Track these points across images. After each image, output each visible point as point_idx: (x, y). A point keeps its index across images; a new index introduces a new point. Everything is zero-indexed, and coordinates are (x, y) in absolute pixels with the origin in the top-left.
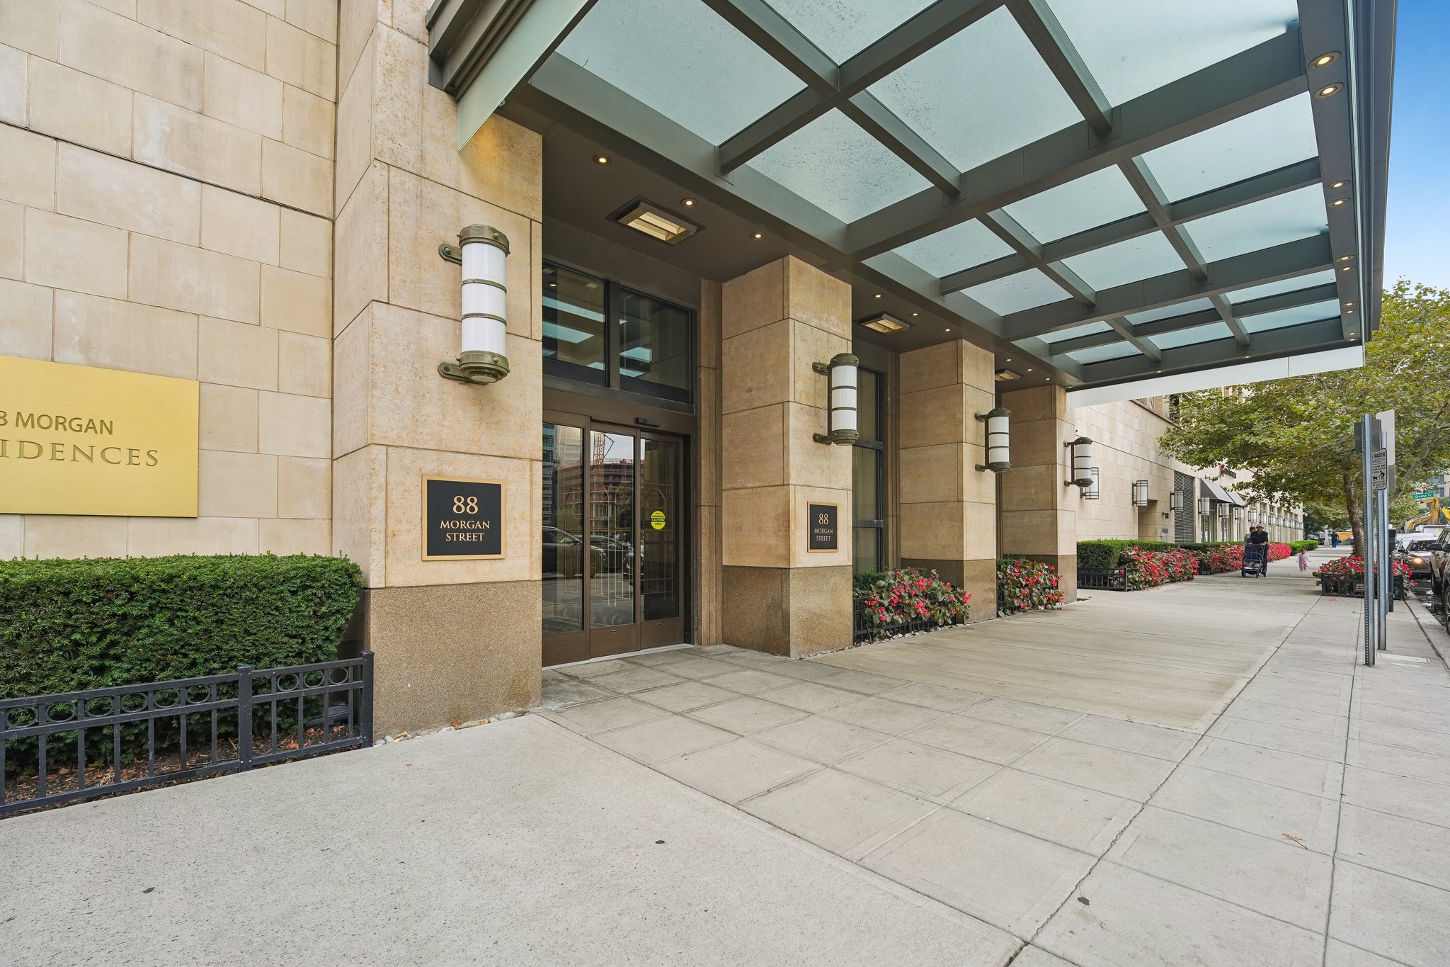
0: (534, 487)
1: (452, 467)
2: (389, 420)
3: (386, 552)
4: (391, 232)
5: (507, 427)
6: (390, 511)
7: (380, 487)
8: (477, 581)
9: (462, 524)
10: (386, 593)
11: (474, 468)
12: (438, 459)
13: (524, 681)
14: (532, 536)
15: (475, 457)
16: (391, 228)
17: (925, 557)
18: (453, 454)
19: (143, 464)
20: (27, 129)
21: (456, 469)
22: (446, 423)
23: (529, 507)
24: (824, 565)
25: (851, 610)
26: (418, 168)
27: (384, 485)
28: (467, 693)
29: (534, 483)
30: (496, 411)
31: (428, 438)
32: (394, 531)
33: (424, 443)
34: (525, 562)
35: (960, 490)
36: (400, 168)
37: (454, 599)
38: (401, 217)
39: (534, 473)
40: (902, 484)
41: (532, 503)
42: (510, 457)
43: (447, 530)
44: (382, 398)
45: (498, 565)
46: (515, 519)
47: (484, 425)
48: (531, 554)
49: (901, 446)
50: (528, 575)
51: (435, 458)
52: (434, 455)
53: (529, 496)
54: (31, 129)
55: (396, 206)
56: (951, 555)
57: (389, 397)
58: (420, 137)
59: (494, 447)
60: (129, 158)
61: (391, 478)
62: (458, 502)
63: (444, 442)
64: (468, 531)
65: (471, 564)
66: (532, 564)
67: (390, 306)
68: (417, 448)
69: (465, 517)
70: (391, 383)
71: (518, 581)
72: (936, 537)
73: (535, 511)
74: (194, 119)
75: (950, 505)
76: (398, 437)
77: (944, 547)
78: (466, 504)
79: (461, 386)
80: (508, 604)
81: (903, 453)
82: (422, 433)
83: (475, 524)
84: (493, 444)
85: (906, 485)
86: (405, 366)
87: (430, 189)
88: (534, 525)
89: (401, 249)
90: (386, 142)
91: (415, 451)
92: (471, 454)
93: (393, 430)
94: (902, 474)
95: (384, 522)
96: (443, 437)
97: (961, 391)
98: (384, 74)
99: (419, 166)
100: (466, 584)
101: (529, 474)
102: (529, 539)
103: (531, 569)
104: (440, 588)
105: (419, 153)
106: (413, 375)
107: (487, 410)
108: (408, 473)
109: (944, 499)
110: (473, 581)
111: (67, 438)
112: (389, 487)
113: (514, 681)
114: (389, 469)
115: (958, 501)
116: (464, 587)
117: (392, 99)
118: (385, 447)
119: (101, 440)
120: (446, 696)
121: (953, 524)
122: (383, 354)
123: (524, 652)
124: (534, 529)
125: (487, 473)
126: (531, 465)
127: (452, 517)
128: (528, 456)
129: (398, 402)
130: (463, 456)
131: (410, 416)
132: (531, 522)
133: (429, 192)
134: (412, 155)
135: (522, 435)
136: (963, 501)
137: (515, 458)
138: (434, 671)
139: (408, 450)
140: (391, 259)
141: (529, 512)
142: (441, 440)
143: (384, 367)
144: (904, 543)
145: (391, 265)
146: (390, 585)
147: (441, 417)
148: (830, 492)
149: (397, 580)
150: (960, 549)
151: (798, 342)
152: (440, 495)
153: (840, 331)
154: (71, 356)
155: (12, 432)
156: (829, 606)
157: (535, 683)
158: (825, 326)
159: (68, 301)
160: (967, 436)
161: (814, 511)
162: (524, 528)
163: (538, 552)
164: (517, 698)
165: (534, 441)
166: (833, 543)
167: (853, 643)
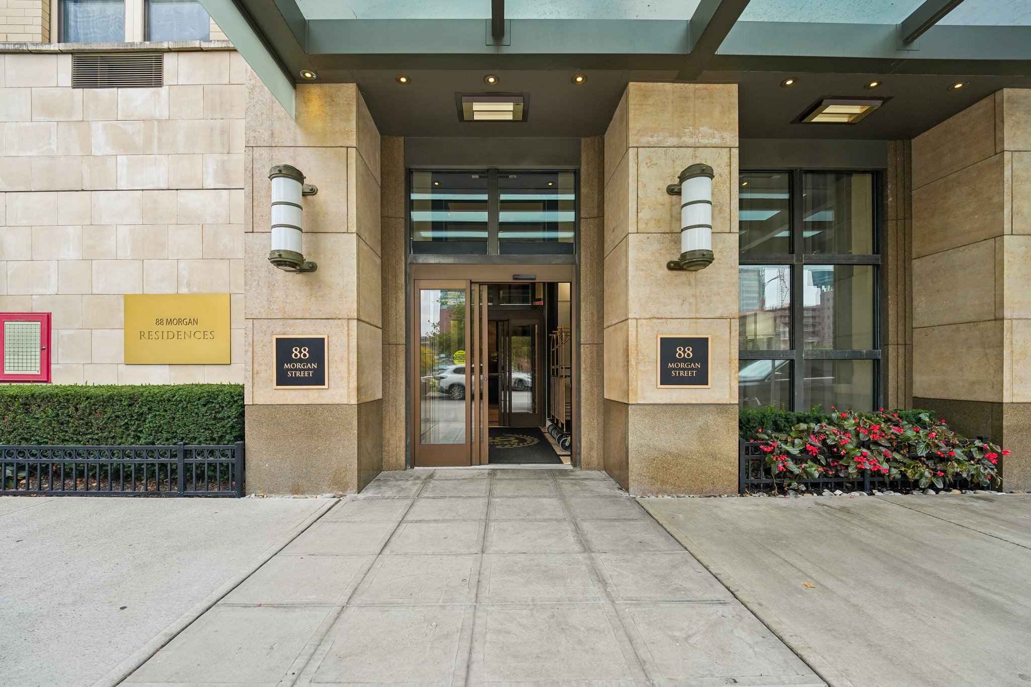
0: (350, 338)
1: (292, 329)
2: (254, 303)
3: (253, 383)
4: (254, 188)
5: (329, 298)
6: (255, 358)
7: (249, 344)
8: (309, 403)
9: (298, 366)
10: (254, 408)
11: (307, 328)
12: (283, 325)
13: (344, 474)
14: (349, 373)
15: (307, 321)
16: (254, 185)
17: (944, 396)
18: (293, 320)
19: (209, 338)
20: (168, 189)
21: (295, 329)
22: (288, 301)
23: (347, 352)
24: (685, 402)
25: (735, 455)
26: (270, 142)
27: (252, 343)
28: (303, 476)
29: (350, 335)
30: (321, 288)
31: (277, 311)
32: (257, 370)
33: (275, 315)
34: (344, 391)
35: (999, 304)
36: (259, 146)
37: (295, 414)
38: (260, 177)
39: (350, 328)
40: (915, 303)
41: (349, 350)
42: (332, 319)
43: (288, 370)
44: (250, 290)
45: (324, 393)
46: (336, 361)
47: (313, 298)
48: (348, 385)
49: (914, 256)
50: (347, 400)
51: (281, 324)
52: (281, 322)
53: (346, 345)
54: (170, 189)
55: (257, 170)
56: (984, 395)
57: (254, 289)
58: (271, 122)
59: (320, 313)
60: (201, 188)
61: (255, 338)
62: (295, 351)
63: (287, 313)
64: (302, 370)
65: (305, 392)
66: (349, 392)
67: (254, 233)
68: (270, 319)
69: (300, 361)
70: (255, 280)
71: (339, 404)
72: (961, 370)
73: (351, 355)
74: (225, 157)
75: (981, 325)
76: (260, 313)
77: (973, 383)
78: (300, 352)
79: (298, 275)
80: (331, 419)
81: (916, 263)
82: (273, 309)
83: (307, 365)
84: (320, 311)
85: (920, 304)
86: (263, 269)
87: (277, 153)
88: (350, 365)
89: (260, 196)
90: (251, 133)
91: (269, 321)
92: (305, 319)
93: (256, 309)
94: (914, 290)
95: (252, 365)
96: (286, 310)
97: (1001, 164)
98: (250, 93)
99: (270, 141)
100: (303, 405)
101: (347, 329)
102: (346, 375)
103: (349, 396)
104: (285, 406)
105: (270, 132)
106: (268, 273)
107: (316, 288)
108: (265, 335)
109: (974, 318)
110: (307, 403)
111: (181, 328)
112: (255, 344)
113: (336, 473)
114: (254, 333)
115: (995, 320)
116: (301, 406)
117: (254, 106)
118: (252, 320)
119: (191, 328)
120: (290, 476)
121: (988, 351)
122: (250, 264)
123: (344, 455)
124: (351, 368)
125: (316, 331)
126: (348, 323)
127: (291, 361)
128: (346, 316)
129: (259, 291)
130: (300, 321)
131: (266, 299)
132: (349, 363)
133: (277, 155)
134: (266, 135)
135: (341, 302)
136: (1002, 319)
137: (335, 319)
138: (282, 459)
139: (265, 320)
140: (254, 204)
141: (347, 356)
142: (285, 312)
143: (251, 271)
144: (917, 378)
145: (254, 208)
146: (255, 403)
147: (285, 297)
148: (696, 322)
149: (259, 401)
150: (999, 386)
151: (643, 169)
152: (284, 347)
153: (716, 141)
154: (184, 290)
155: (165, 328)
156: (695, 446)
157: (353, 477)
158: (689, 141)
159: (182, 264)
160: (1017, 227)
161: (668, 346)
162: (343, 367)
163: (354, 384)
164: (338, 485)
165: (350, 305)
166: (701, 378)
167: (741, 492)
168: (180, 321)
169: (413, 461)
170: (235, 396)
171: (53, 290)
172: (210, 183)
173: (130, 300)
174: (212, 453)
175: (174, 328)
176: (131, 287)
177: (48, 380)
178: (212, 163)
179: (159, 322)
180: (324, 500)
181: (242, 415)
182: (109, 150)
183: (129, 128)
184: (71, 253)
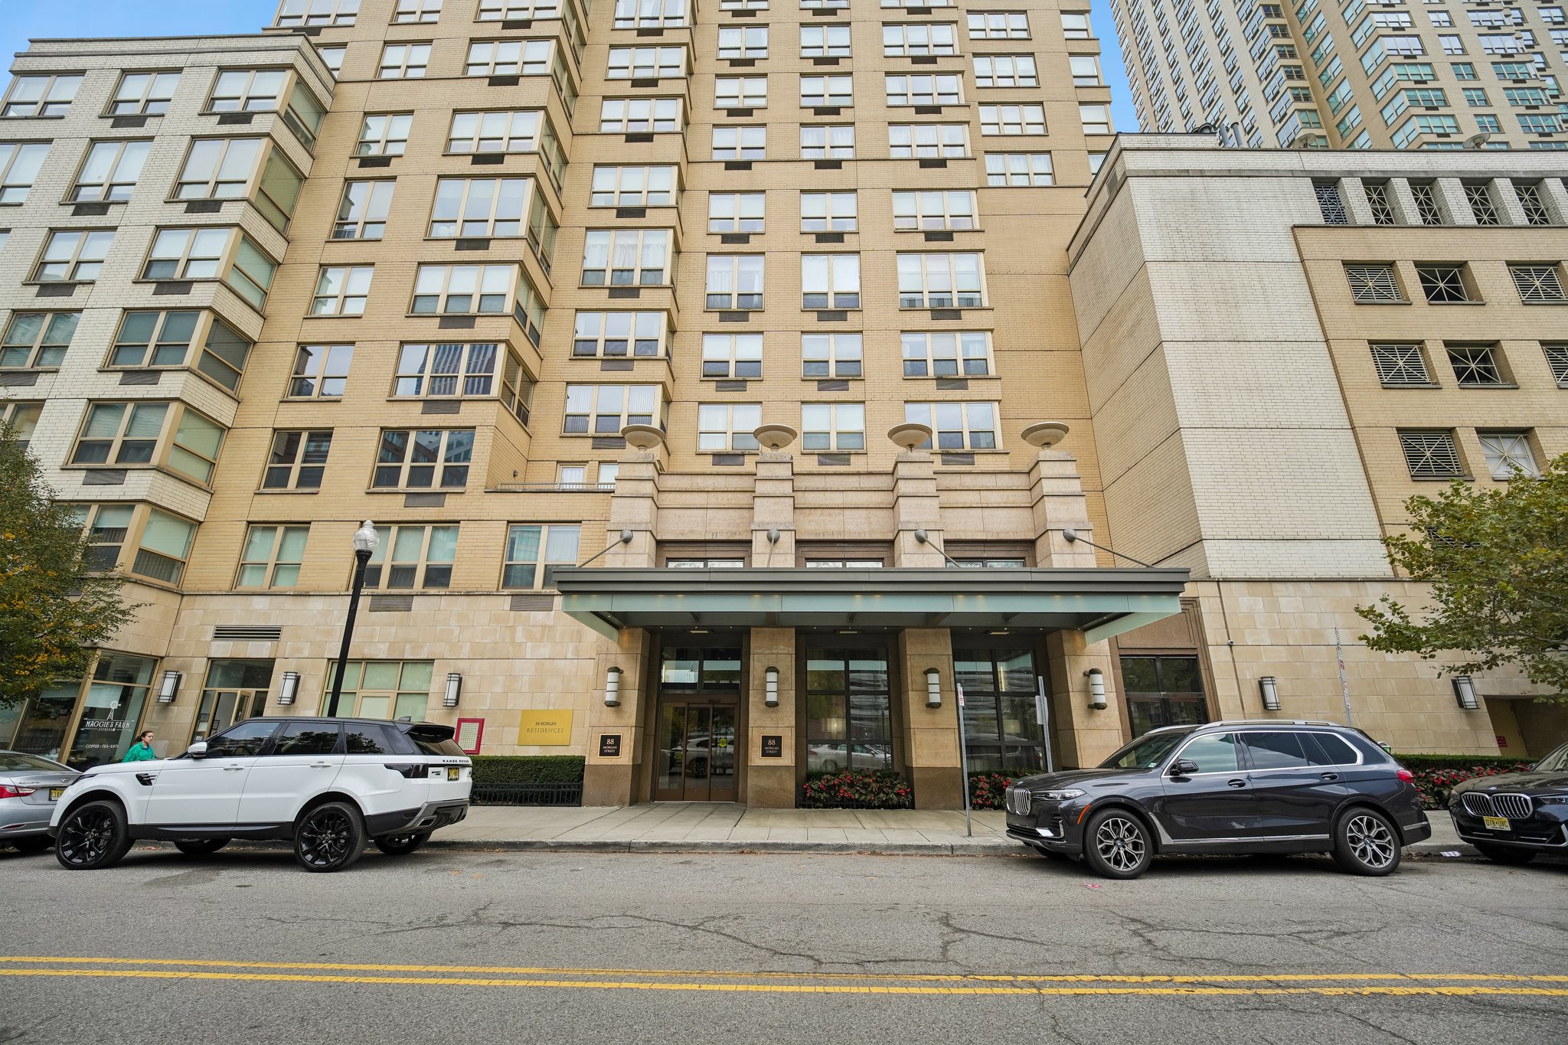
1: (608, 731)
3: (590, 754)
5: (624, 718)
6: (592, 742)
7: (590, 738)
8: (612, 763)
9: (609, 747)
10: (588, 766)
11: (614, 730)
12: (604, 729)
13: (624, 798)
14: (629, 751)
16: (599, 672)
18: (609, 727)
20: (549, 659)
22: (608, 718)
24: (772, 764)
25: (794, 789)
26: (606, 652)
28: (606, 798)
29: (631, 734)
30: (621, 714)
31: (603, 723)
32: (592, 748)
34: (627, 758)
36: (602, 654)
37: (605, 768)
38: (602, 669)
39: (631, 731)
41: (630, 740)
42: (624, 726)
43: (605, 749)
44: (592, 714)
45: (618, 759)
46: (624, 745)
47: (618, 718)
48: (629, 756)
50: (627, 763)
52: (603, 727)
53: (629, 738)
55: (601, 666)
56: (904, 763)
57: (594, 714)
58: (607, 644)
59: (620, 724)
60: (565, 658)
61: (592, 735)
62: (609, 740)
64: (611, 749)
65: (611, 759)
66: (629, 759)
67: (596, 690)
68: (596, 725)
69: (610, 745)
71: (624, 764)
73: (631, 742)
74: (578, 644)
76: (591, 722)
78: (611, 741)
79: (614, 709)
80: (621, 771)
82: (601, 722)
83: (613, 747)
88: (630, 747)
92: (614, 726)
93: (589, 721)
100: (609, 764)
103: (629, 761)
104: (602, 765)
105: (607, 648)
106: (602, 709)
107: (619, 714)
108: (593, 732)
112: (592, 738)
113: (621, 797)
118: (592, 727)
119: (553, 727)
123: (625, 789)
125: (617, 731)
126: (631, 728)
127: (607, 745)
128: (630, 726)
129: (596, 715)
130: (611, 727)
131: (599, 718)
133: (609, 657)
134: (605, 649)
135: (629, 719)
136: (910, 728)
137: (626, 726)
138: (598, 790)
139: (598, 727)
141: (629, 743)
142: (606, 723)
146: (589, 764)
147: (606, 717)
148: (777, 728)
149: (591, 763)
150: (910, 759)
151: (756, 663)
152: (604, 739)
153: (786, 652)
154: (551, 708)
155: (540, 727)
156: (776, 786)
157: (627, 799)
158: (774, 651)
159: (552, 695)
160: (914, 687)
161: (765, 739)
162: (628, 748)
163: (631, 756)
164: (621, 803)
165: (633, 720)
166: (778, 754)
167: (796, 807)
168: (547, 723)
169: (653, 798)
170: (582, 760)
171: (488, 707)
172: (569, 656)
173: (524, 712)
174: (569, 786)
175: (544, 727)
176: (525, 706)
177: (478, 753)
178: (571, 647)
179: (538, 724)
180: (617, 807)
181: (583, 770)
182: (524, 640)
183: (534, 629)
184: (499, 689)
